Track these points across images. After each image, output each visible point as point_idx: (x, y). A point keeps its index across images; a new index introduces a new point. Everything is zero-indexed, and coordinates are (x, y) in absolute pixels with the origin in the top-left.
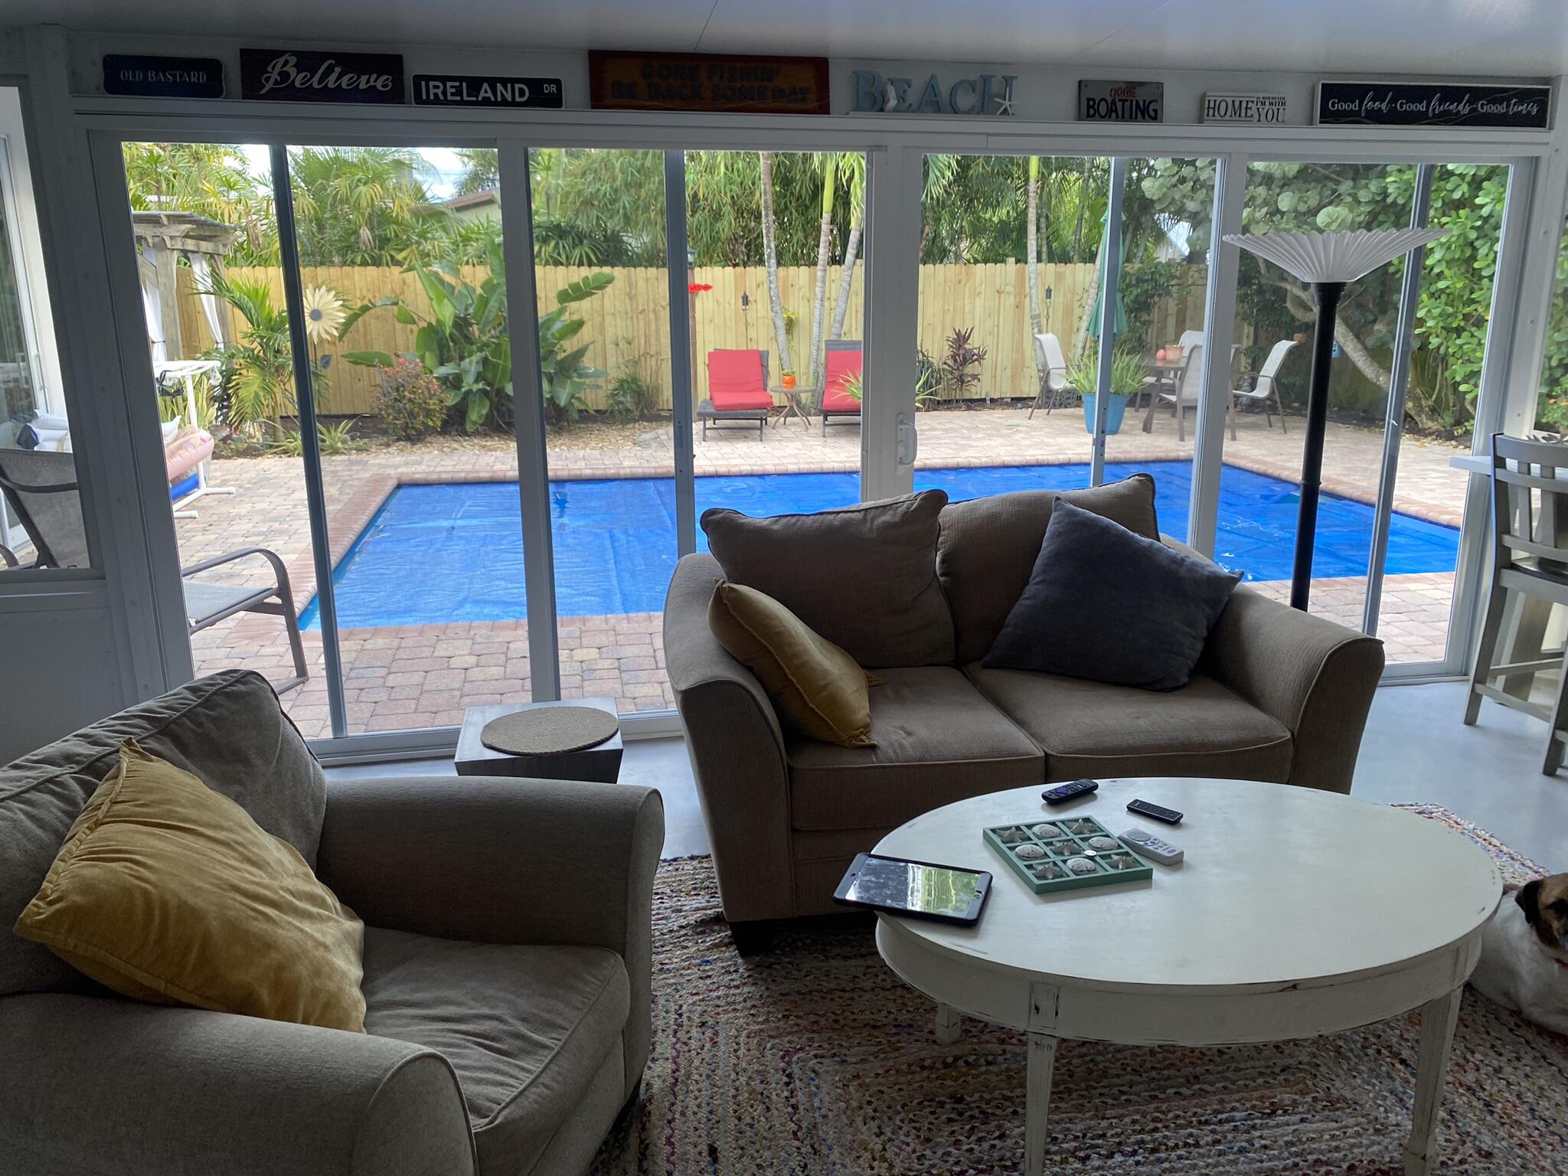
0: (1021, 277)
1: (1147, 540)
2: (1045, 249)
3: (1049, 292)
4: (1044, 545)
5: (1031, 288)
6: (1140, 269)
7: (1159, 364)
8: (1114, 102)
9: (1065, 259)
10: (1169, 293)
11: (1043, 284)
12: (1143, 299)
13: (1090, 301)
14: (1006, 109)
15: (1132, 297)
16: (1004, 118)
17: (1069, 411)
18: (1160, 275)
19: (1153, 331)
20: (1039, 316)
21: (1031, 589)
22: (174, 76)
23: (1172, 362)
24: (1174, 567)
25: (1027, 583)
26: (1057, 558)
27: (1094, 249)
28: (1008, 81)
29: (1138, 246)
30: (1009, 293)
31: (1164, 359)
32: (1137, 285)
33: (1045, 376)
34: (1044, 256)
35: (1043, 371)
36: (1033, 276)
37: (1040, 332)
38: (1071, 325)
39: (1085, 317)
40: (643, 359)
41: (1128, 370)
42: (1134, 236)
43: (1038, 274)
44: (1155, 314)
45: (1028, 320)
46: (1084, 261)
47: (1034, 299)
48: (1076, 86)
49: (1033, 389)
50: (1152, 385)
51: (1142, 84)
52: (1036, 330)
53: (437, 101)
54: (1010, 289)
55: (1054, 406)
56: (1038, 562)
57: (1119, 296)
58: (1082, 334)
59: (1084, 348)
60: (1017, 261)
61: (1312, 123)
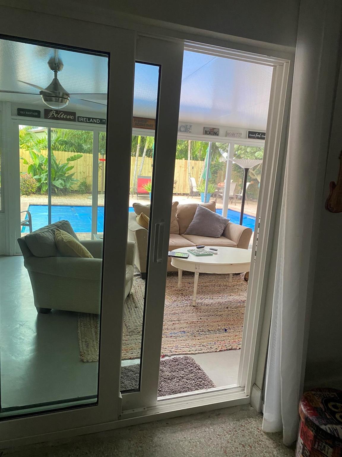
0: (186, 163)
1: (214, 213)
2: (192, 157)
3: (193, 167)
4: (196, 213)
5: (188, 166)
6: (215, 163)
7: (219, 186)
8: (210, 131)
9: (197, 160)
10: (222, 170)
11: (191, 166)
12: (215, 171)
13: (203, 170)
14: (190, 132)
15: (213, 170)
16: (190, 133)
17: (197, 197)
18: (220, 165)
19: (218, 179)
20: (190, 173)
21: (193, 221)
22: (31, 113)
23: (221, 186)
24: (218, 217)
25: (193, 219)
26: (198, 215)
27: (204, 157)
28: (191, 126)
29: (215, 157)
30: (183, 167)
31: (220, 185)
32: (214, 167)
33: (192, 188)
34: (192, 158)
35: (191, 187)
36: (189, 163)
37: (190, 177)
38: (198, 177)
39: (201, 174)
40: (87, 177)
41: (211, 187)
42: (214, 155)
43: (190, 163)
44: (218, 175)
45: (187, 174)
46: (201, 160)
47: (189, 169)
48: (203, 128)
49: (188, 192)
50: (216, 192)
51: (215, 129)
52: (189, 177)
53: (82, 121)
54: (183, 166)
55: (193, 196)
56: (195, 216)
57: (210, 170)
58: (201, 178)
59: (201, 182)
60: (185, 159)
61: (246, 138)
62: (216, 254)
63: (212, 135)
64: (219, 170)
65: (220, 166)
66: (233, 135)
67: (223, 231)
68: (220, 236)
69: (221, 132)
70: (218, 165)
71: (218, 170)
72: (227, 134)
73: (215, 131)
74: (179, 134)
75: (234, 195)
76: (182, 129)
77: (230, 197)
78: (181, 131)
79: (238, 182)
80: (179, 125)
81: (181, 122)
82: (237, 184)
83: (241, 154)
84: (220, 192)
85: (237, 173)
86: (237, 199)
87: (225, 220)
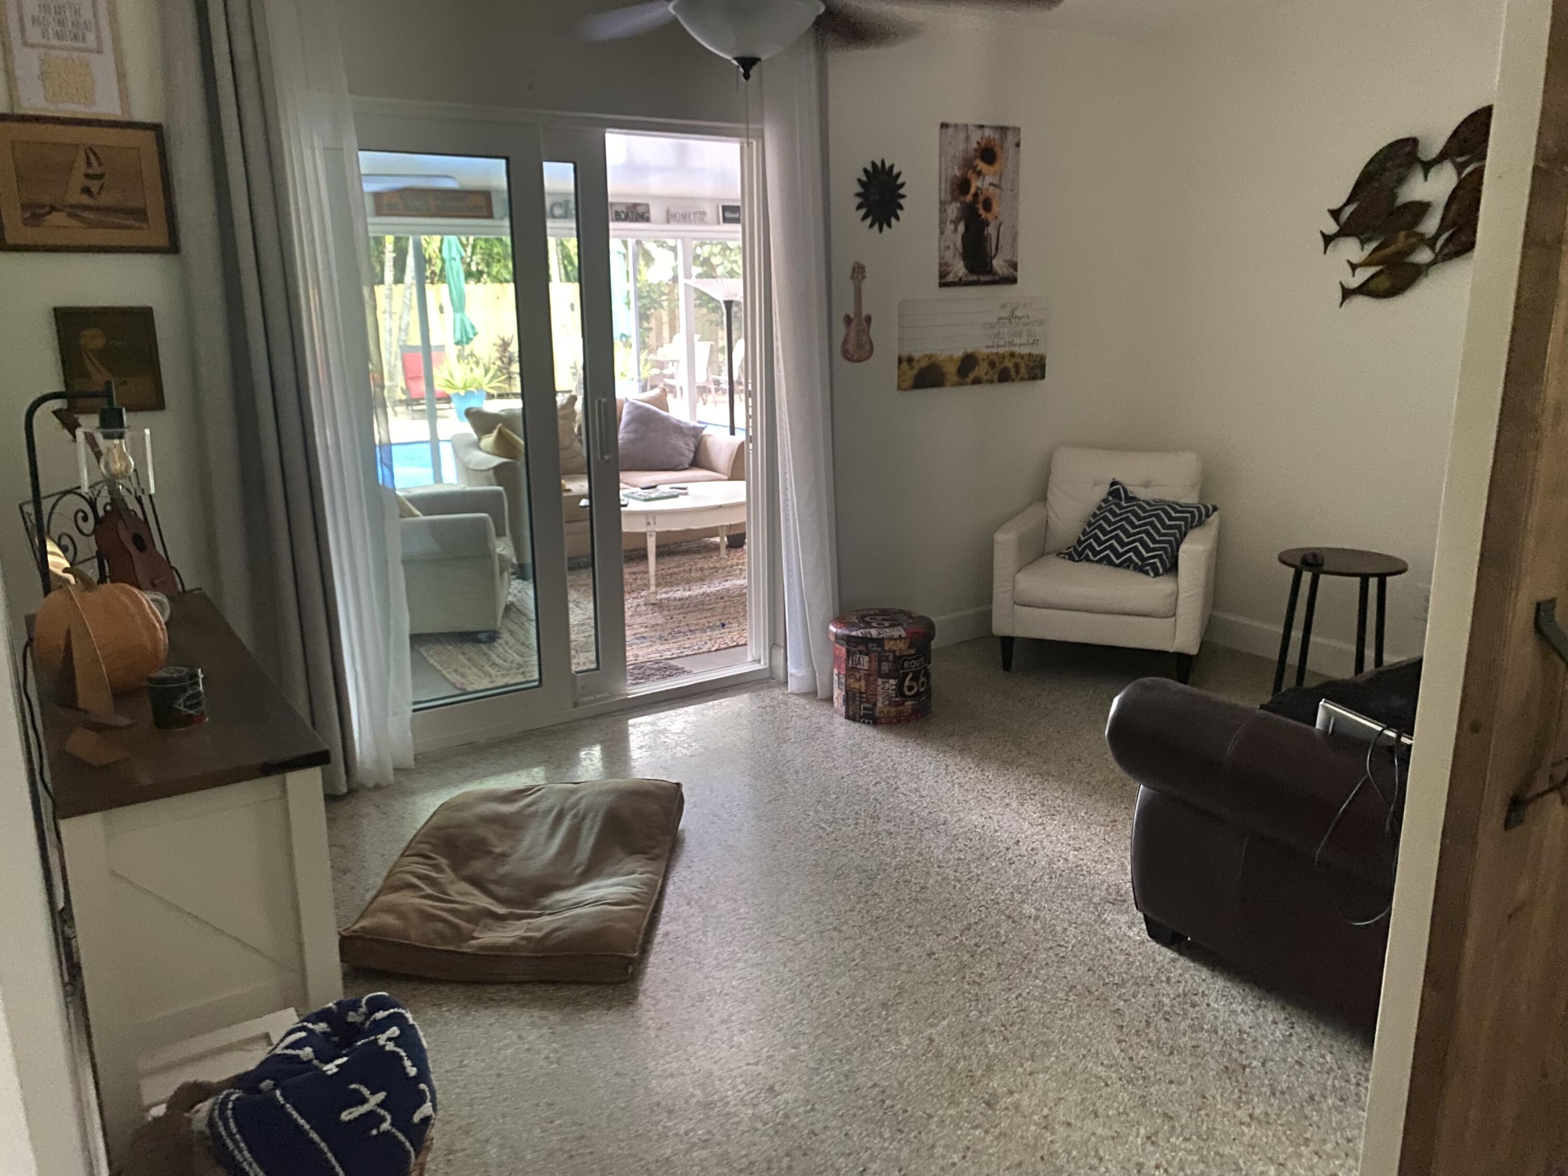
1: (666, 413)
4: (623, 417)
8: (628, 213)
12: (642, 311)
24: (679, 423)
51: (640, 205)
61: (718, 223)
62: (686, 494)
63: (632, 220)
64: (655, 308)
65: (655, 296)
66: (685, 218)
67: (692, 454)
68: (687, 466)
69: (655, 212)
70: (648, 291)
71: (649, 309)
72: (670, 217)
73: (640, 210)
74: (550, 223)
75: (708, 380)
76: (558, 211)
77: (698, 387)
78: (553, 217)
79: (716, 341)
80: (548, 202)
81: (552, 194)
82: (712, 346)
83: (712, 254)
84: (665, 376)
85: (709, 312)
86: (720, 392)
87: (695, 428)
